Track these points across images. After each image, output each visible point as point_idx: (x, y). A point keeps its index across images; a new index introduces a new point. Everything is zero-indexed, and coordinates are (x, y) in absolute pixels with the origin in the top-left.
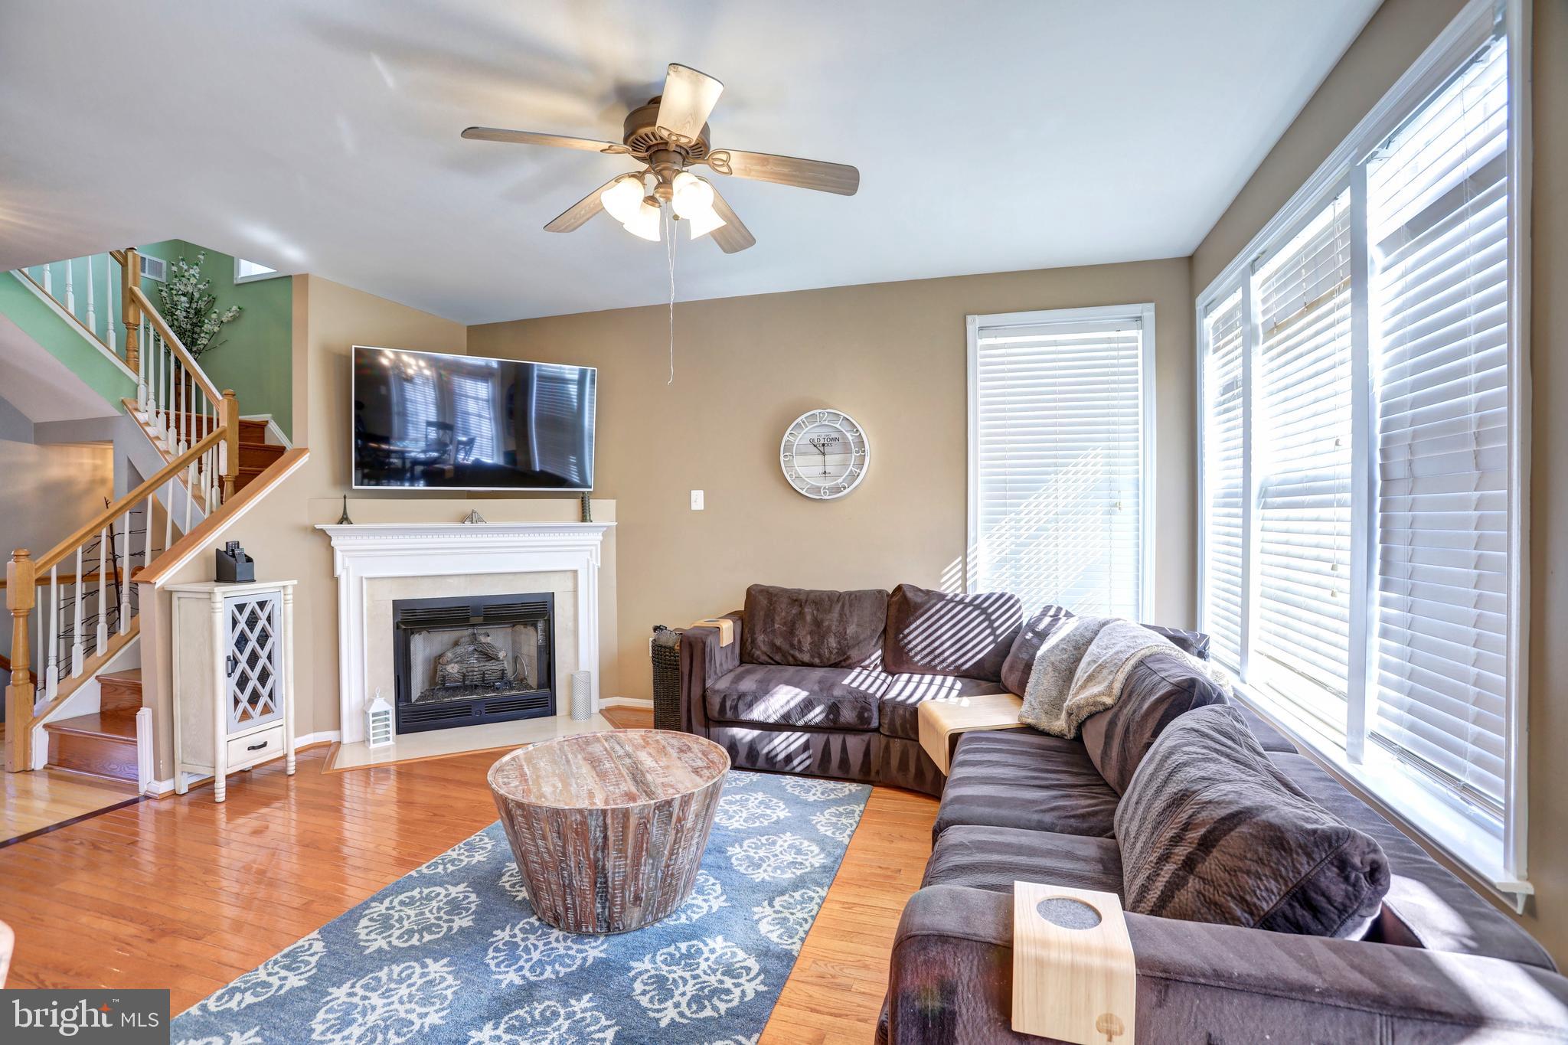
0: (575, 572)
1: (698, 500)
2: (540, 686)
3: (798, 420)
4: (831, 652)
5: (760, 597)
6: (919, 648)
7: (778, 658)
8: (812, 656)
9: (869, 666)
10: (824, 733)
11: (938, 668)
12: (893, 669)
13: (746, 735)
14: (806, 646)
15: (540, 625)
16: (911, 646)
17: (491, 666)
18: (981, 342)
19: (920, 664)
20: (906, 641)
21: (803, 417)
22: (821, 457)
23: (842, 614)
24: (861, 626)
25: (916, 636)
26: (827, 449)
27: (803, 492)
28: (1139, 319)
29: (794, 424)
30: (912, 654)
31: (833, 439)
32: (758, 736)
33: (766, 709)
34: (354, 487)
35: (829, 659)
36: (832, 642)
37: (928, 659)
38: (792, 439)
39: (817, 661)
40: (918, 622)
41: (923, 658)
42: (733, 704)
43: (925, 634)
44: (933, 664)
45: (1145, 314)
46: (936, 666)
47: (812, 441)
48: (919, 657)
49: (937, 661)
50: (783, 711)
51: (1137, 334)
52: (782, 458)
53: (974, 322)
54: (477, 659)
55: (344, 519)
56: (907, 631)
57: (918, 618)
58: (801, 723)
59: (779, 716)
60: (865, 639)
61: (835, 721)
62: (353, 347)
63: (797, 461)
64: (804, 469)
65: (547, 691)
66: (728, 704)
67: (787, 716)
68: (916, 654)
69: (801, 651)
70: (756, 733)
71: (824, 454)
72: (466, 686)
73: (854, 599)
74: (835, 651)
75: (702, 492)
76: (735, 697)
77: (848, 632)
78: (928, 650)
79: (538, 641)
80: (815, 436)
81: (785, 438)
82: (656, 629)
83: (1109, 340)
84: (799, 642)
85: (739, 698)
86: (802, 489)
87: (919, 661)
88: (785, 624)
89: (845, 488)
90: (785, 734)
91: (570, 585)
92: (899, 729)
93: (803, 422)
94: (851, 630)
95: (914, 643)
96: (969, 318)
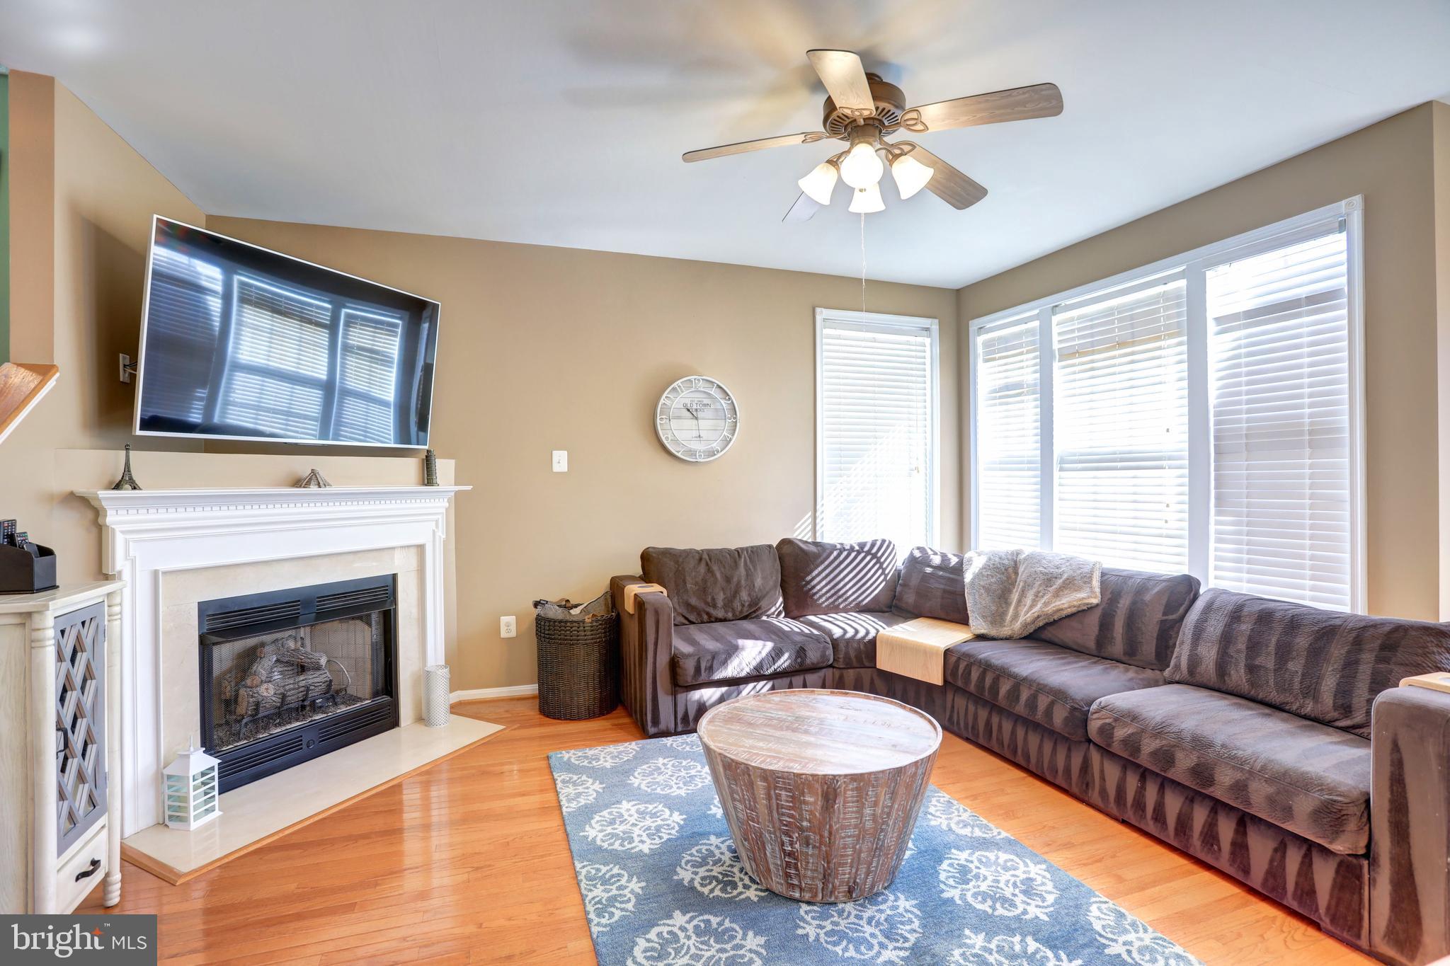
0: (421, 548)
1: (560, 461)
2: (375, 694)
3: (675, 385)
4: (743, 606)
5: (665, 559)
6: (824, 590)
7: (692, 618)
8: (726, 612)
9: (773, 613)
10: (787, 677)
11: (841, 607)
12: (796, 613)
13: (714, 693)
14: (720, 603)
15: (375, 616)
16: (815, 590)
17: (311, 678)
18: (826, 331)
19: (824, 605)
20: (809, 587)
21: (679, 382)
22: (694, 422)
23: (747, 570)
24: (766, 577)
25: (819, 582)
26: (700, 415)
27: (679, 455)
28: (927, 329)
29: (670, 388)
30: (815, 597)
31: (706, 405)
32: (726, 692)
33: (740, 663)
34: (139, 432)
35: (741, 612)
36: (744, 595)
37: (831, 600)
38: (668, 402)
39: (730, 615)
40: (820, 569)
41: (827, 599)
42: (708, 665)
43: (828, 579)
44: (837, 603)
45: (933, 327)
46: (840, 604)
47: (685, 405)
48: (824, 599)
49: (840, 600)
50: (754, 663)
51: (927, 341)
52: (658, 421)
53: (822, 314)
54: (281, 673)
55: (125, 481)
56: (809, 578)
57: (818, 566)
58: (770, 671)
59: (752, 668)
60: (770, 590)
61: (801, 664)
62: (155, 216)
63: (674, 424)
64: (678, 432)
65: (387, 698)
66: (703, 666)
67: (759, 667)
68: (821, 597)
69: (715, 606)
70: (724, 689)
71: (697, 418)
72: (283, 712)
73: (754, 553)
74: (747, 604)
75: (566, 452)
76: (710, 658)
77: (756, 585)
78: (832, 592)
79: (372, 636)
80: (688, 402)
81: (662, 401)
82: (536, 604)
83: (908, 343)
84: (713, 599)
85: (713, 658)
86: (678, 452)
87: (823, 602)
88: (696, 584)
89: (718, 452)
90: (751, 686)
91: (413, 562)
92: (854, 660)
93: (679, 387)
94: (758, 582)
95: (818, 587)
96: (818, 310)
